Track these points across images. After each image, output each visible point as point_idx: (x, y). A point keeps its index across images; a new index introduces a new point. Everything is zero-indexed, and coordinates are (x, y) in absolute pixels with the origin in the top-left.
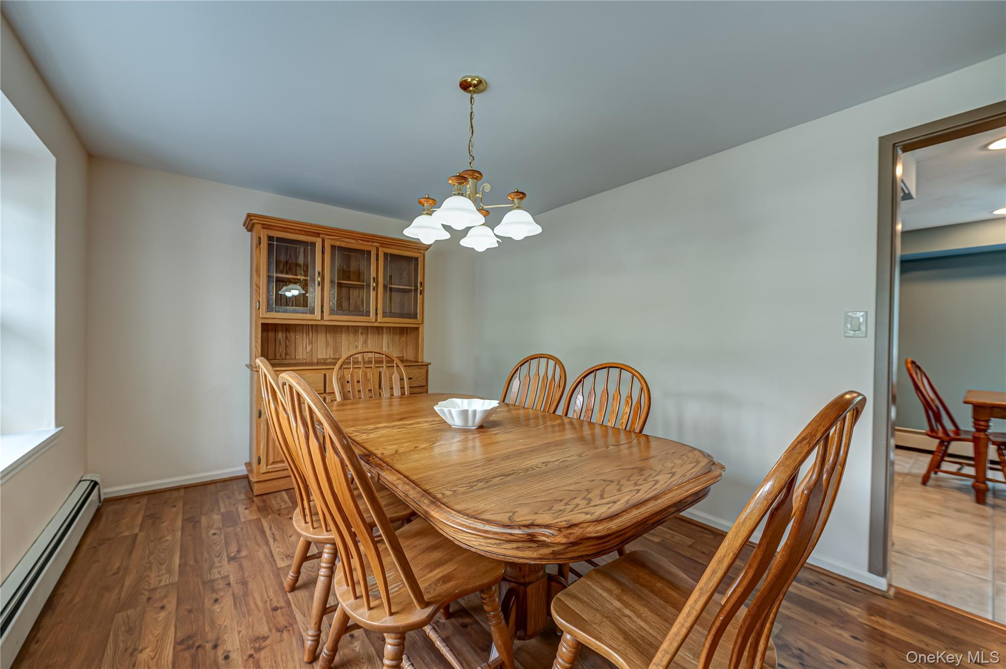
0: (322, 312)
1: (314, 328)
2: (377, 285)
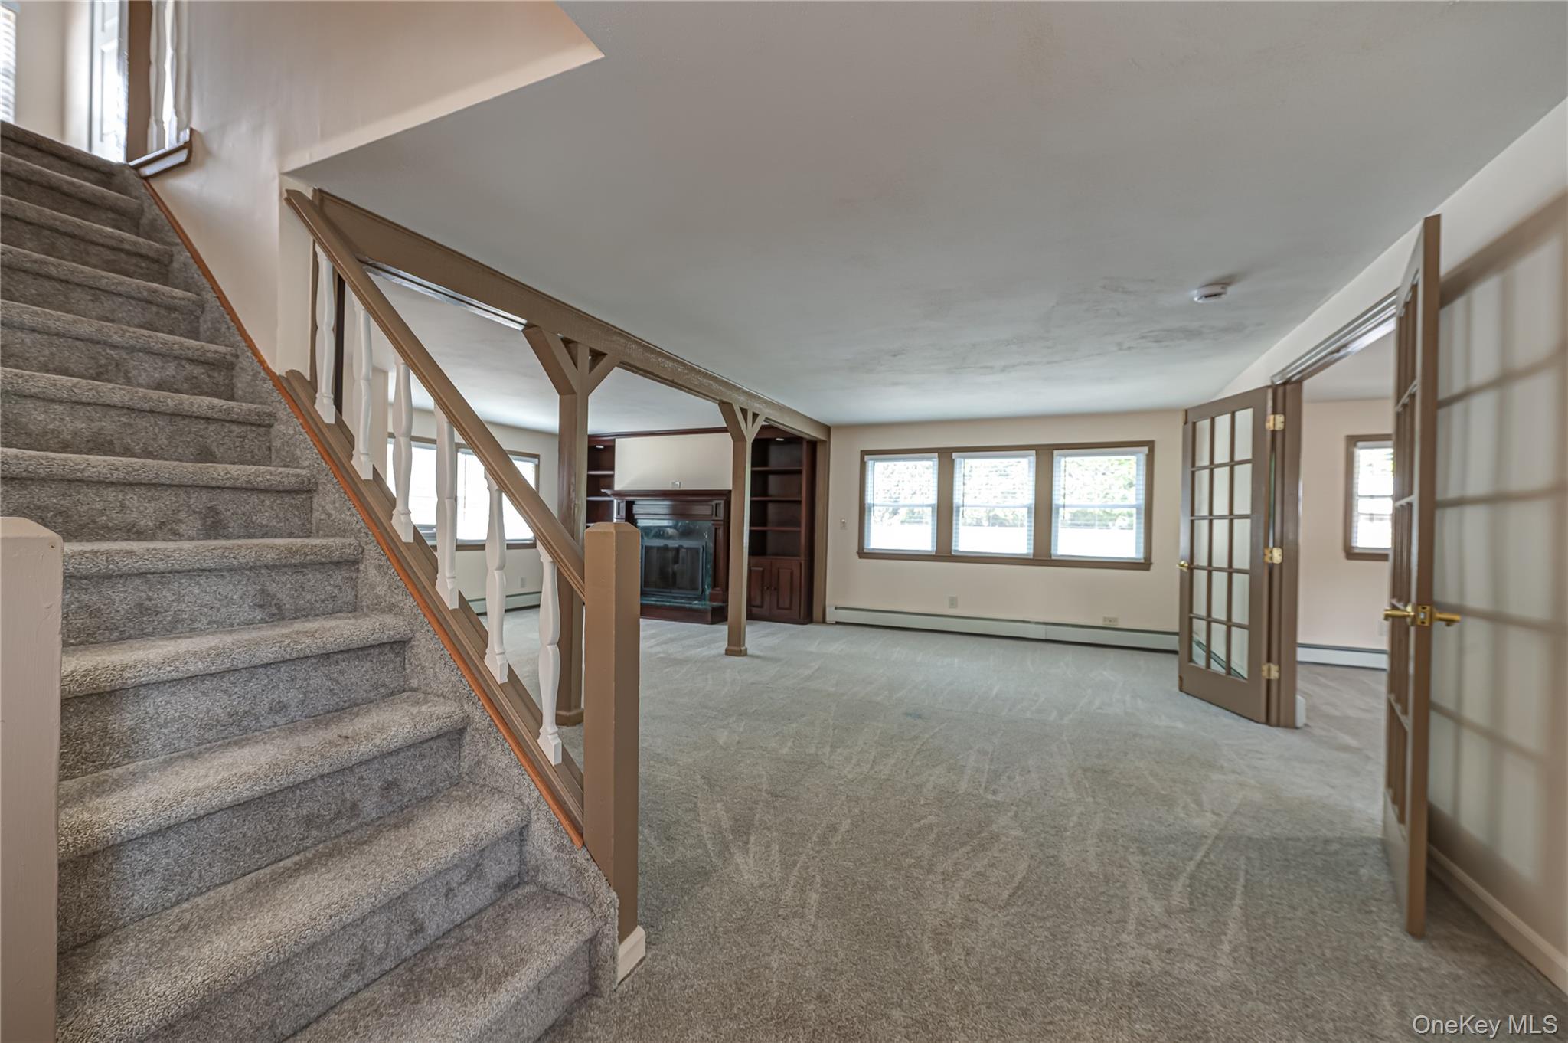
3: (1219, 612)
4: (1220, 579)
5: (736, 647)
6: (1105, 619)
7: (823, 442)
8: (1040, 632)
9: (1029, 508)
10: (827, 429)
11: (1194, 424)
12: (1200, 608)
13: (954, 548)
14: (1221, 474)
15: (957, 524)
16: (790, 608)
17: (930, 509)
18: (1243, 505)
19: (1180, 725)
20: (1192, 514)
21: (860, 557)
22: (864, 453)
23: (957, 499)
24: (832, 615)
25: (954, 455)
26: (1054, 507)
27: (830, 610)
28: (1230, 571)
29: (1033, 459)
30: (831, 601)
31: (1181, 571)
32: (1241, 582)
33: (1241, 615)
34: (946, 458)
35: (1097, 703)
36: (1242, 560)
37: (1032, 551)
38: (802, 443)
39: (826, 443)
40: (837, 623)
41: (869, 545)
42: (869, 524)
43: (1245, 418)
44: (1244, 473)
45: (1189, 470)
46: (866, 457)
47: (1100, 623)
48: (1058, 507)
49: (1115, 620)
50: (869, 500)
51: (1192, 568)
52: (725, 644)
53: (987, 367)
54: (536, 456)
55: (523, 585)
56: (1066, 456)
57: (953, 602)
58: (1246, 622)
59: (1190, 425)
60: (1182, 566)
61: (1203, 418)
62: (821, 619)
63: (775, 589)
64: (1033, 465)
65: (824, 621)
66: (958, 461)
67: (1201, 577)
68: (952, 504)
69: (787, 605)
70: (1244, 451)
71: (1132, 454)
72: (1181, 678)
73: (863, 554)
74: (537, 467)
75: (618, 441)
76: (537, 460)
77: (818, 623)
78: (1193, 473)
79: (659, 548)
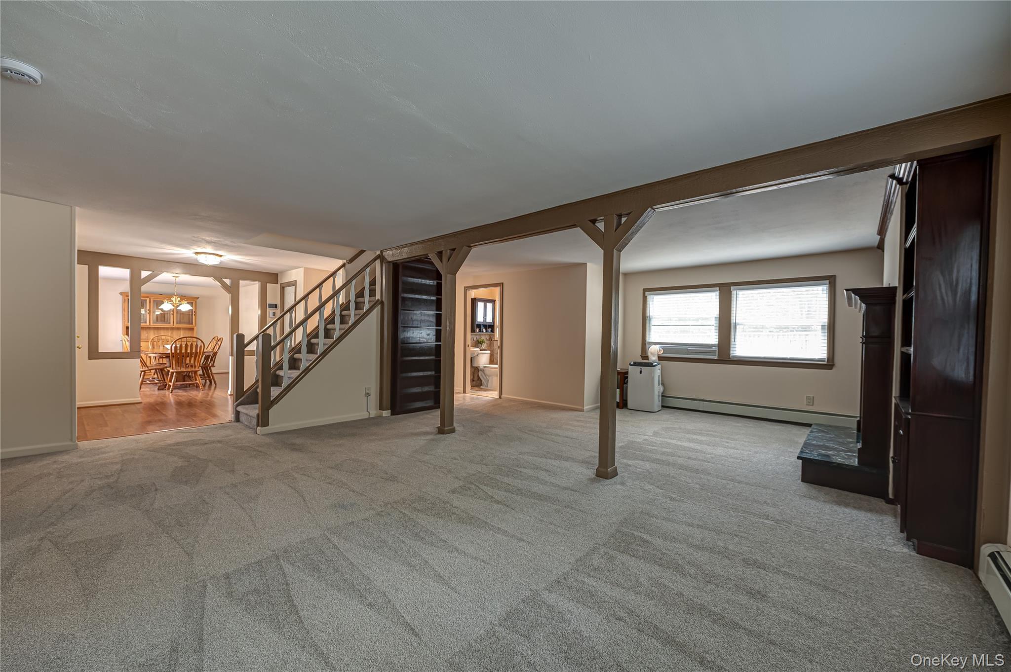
0: (150, 322)
1: (149, 328)
2: (173, 313)
54: (831, 277)
76: (830, 281)
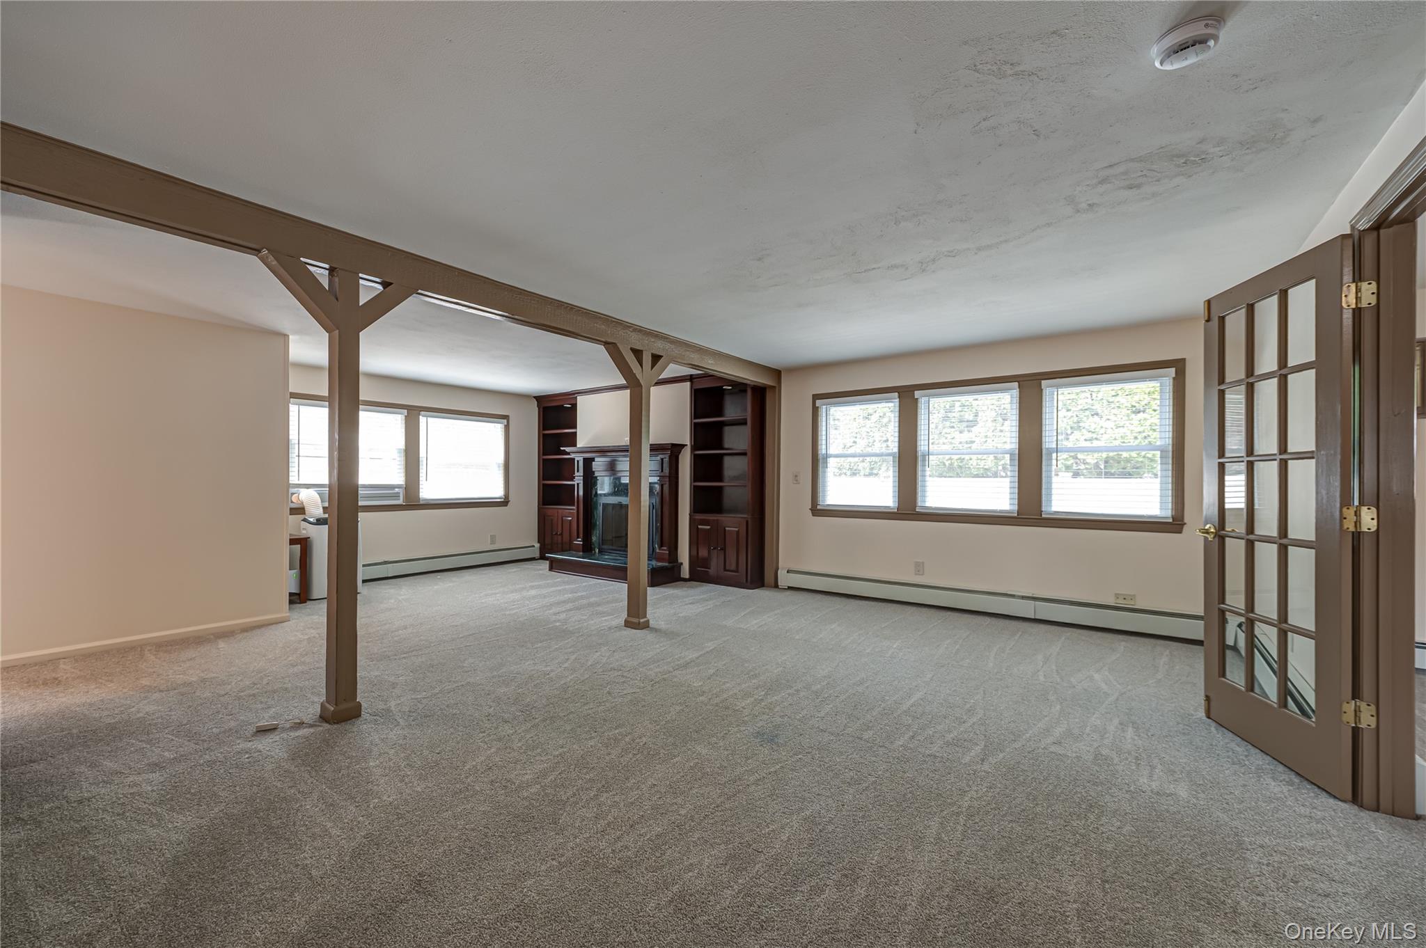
3: (1267, 604)
4: (1267, 555)
5: (636, 617)
6: (1117, 596)
7: (774, 387)
8: (1026, 609)
9: (1012, 455)
10: (777, 373)
11: (1222, 320)
12: (1235, 598)
13: (919, 504)
14: (1267, 392)
15: (924, 476)
16: (737, 571)
17: (891, 458)
18: (1303, 436)
19: (1183, 791)
20: (1222, 453)
21: (813, 515)
22: (816, 397)
23: (922, 446)
24: (784, 579)
25: (917, 394)
26: (1044, 452)
27: (782, 574)
28: (1284, 542)
29: (1016, 392)
30: (784, 563)
31: (1206, 539)
32: (1302, 564)
33: (1303, 611)
34: (908, 398)
35: (1058, 731)
36: (1303, 524)
37: (1016, 508)
38: (745, 391)
39: (776, 389)
40: (790, 588)
41: (824, 501)
42: (824, 477)
43: (1304, 298)
44: (1303, 387)
45: (1216, 388)
46: (818, 402)
47: (1111, 601)
48: (1050, 452)
49: (1133, 597)
50: (822, 450)
51: (1221, 536)
52: (625, 615)
53: (896, 266)
54: (506, 417)
55: (493, 542)
56: (1058, 386)
57: (919, 568)
58: (1310, 625)
59: (1215, 322)
60: (1207, 532)
61: (1234, 308)
62: (773, 585)
63: (721, 549)
64: (1016, 400)
65: (776, 586)
66: (922, 402)
67: (1235, 550)
68: (916, 452)
69: (733, 567)
70: (1303, 347)
71: (1151, 378)
72: (1208, 698)
73: (817, 511)
74: (507, 428)
75: (580, 399)
76: (505, 421)
77: (769, 587)
78: (1222, 394)
79: (614, 505)
